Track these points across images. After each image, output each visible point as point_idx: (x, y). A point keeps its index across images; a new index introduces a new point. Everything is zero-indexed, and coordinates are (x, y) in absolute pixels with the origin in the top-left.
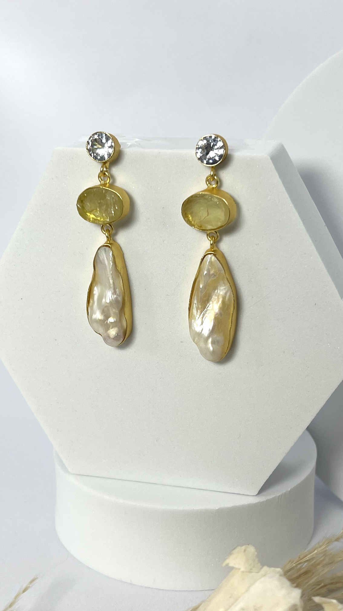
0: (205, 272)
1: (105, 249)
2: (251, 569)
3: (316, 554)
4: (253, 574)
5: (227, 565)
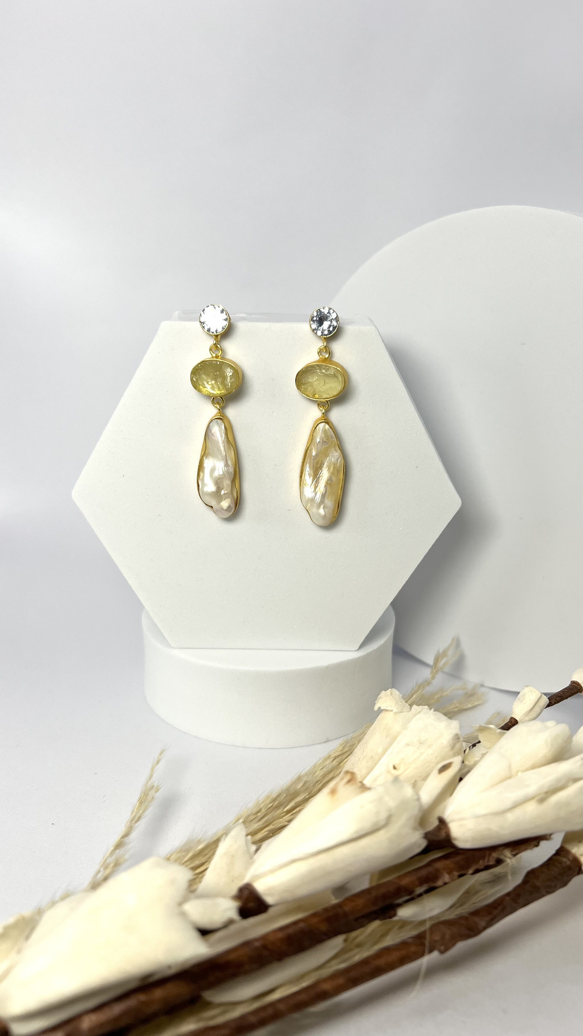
0: (318, 440)
1: (217, 422)
2: (402, 710)
4: (404, 713)
5: (380, 708)
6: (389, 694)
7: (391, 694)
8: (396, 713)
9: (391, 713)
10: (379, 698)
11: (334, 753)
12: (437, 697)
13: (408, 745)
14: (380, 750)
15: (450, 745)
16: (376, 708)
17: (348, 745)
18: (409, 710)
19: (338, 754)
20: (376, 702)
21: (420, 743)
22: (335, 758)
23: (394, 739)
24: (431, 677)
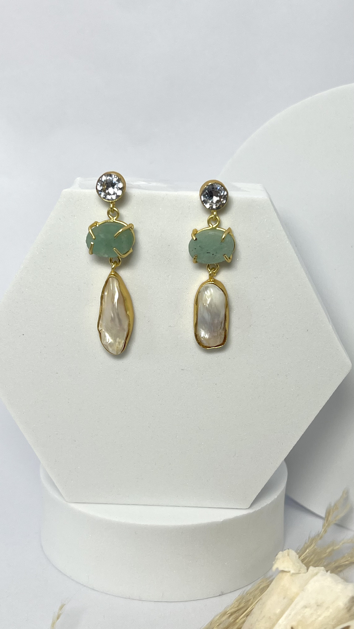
2: (300, 571)
3: (308, 553)
4: (301, 574)
5: (277, 569)
6: (287, 555)
7: (288, 555)
8: (293, 574)
9: (288, 574)
10: (277, 559)
11: (231, 609)
12: (328, 550)
13: (305, 607)
14: (278, 611)
15: (347, 608)
16: (274, 568)
17: (244, 600)
18: (306, 570)
19: (233, 610)
20: (274, 563)
21: (318, 606)
22: (232, 614)
23: (292, 601)
24: (323, 530)
